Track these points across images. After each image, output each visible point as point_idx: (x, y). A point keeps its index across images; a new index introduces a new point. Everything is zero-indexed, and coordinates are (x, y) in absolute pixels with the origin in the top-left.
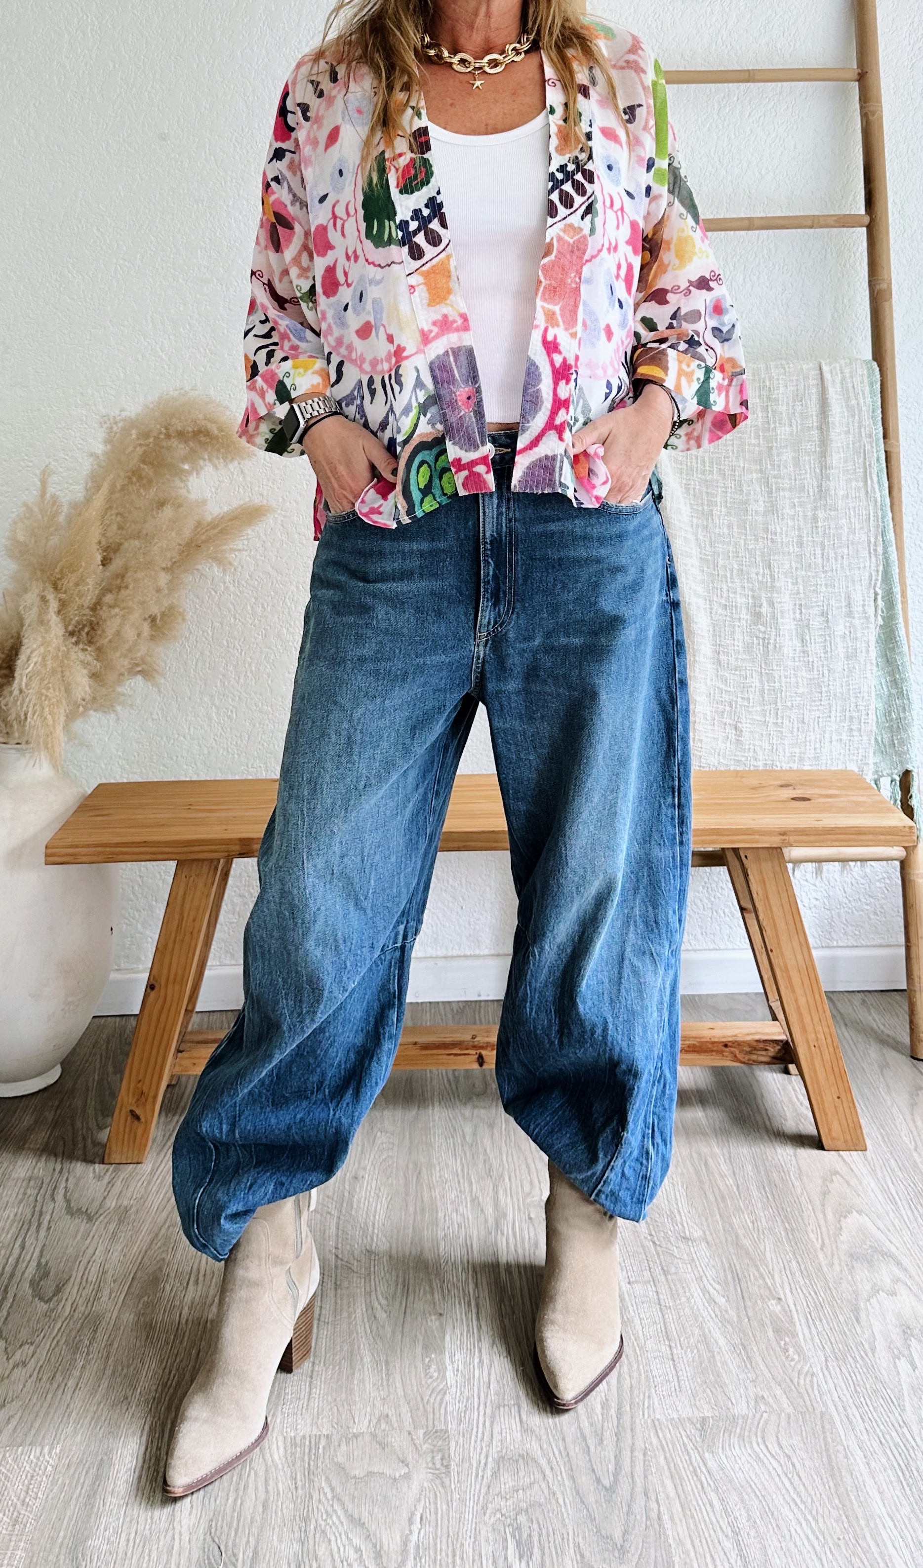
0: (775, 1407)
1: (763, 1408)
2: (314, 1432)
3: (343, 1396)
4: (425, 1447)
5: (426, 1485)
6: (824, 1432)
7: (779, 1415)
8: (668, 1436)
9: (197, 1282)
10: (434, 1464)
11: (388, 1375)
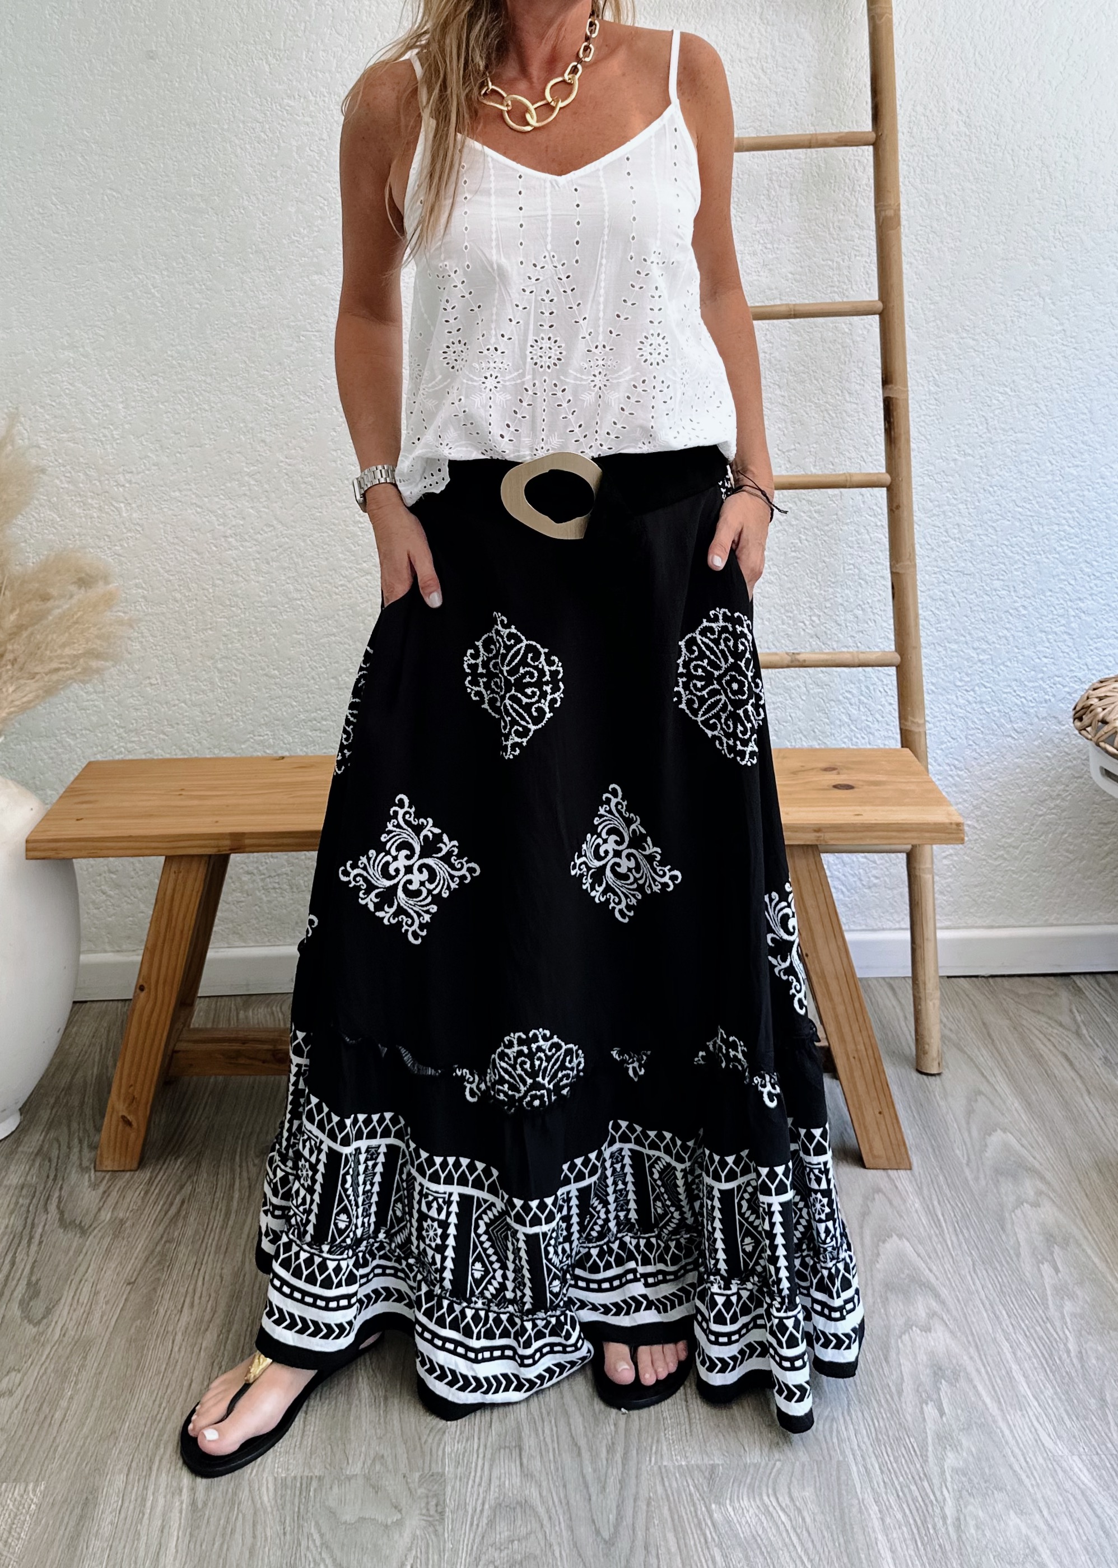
1: (776, 1455)
2: (306, 1474)
3: (338, 1434)
4: (421, 1491)
5: (418, 1532)
6: (839, 1484)
7: (793, 1464)
8: (674, 1485)
9: (192, 1305)
10: (428, 1510)
11: (385, 1411)
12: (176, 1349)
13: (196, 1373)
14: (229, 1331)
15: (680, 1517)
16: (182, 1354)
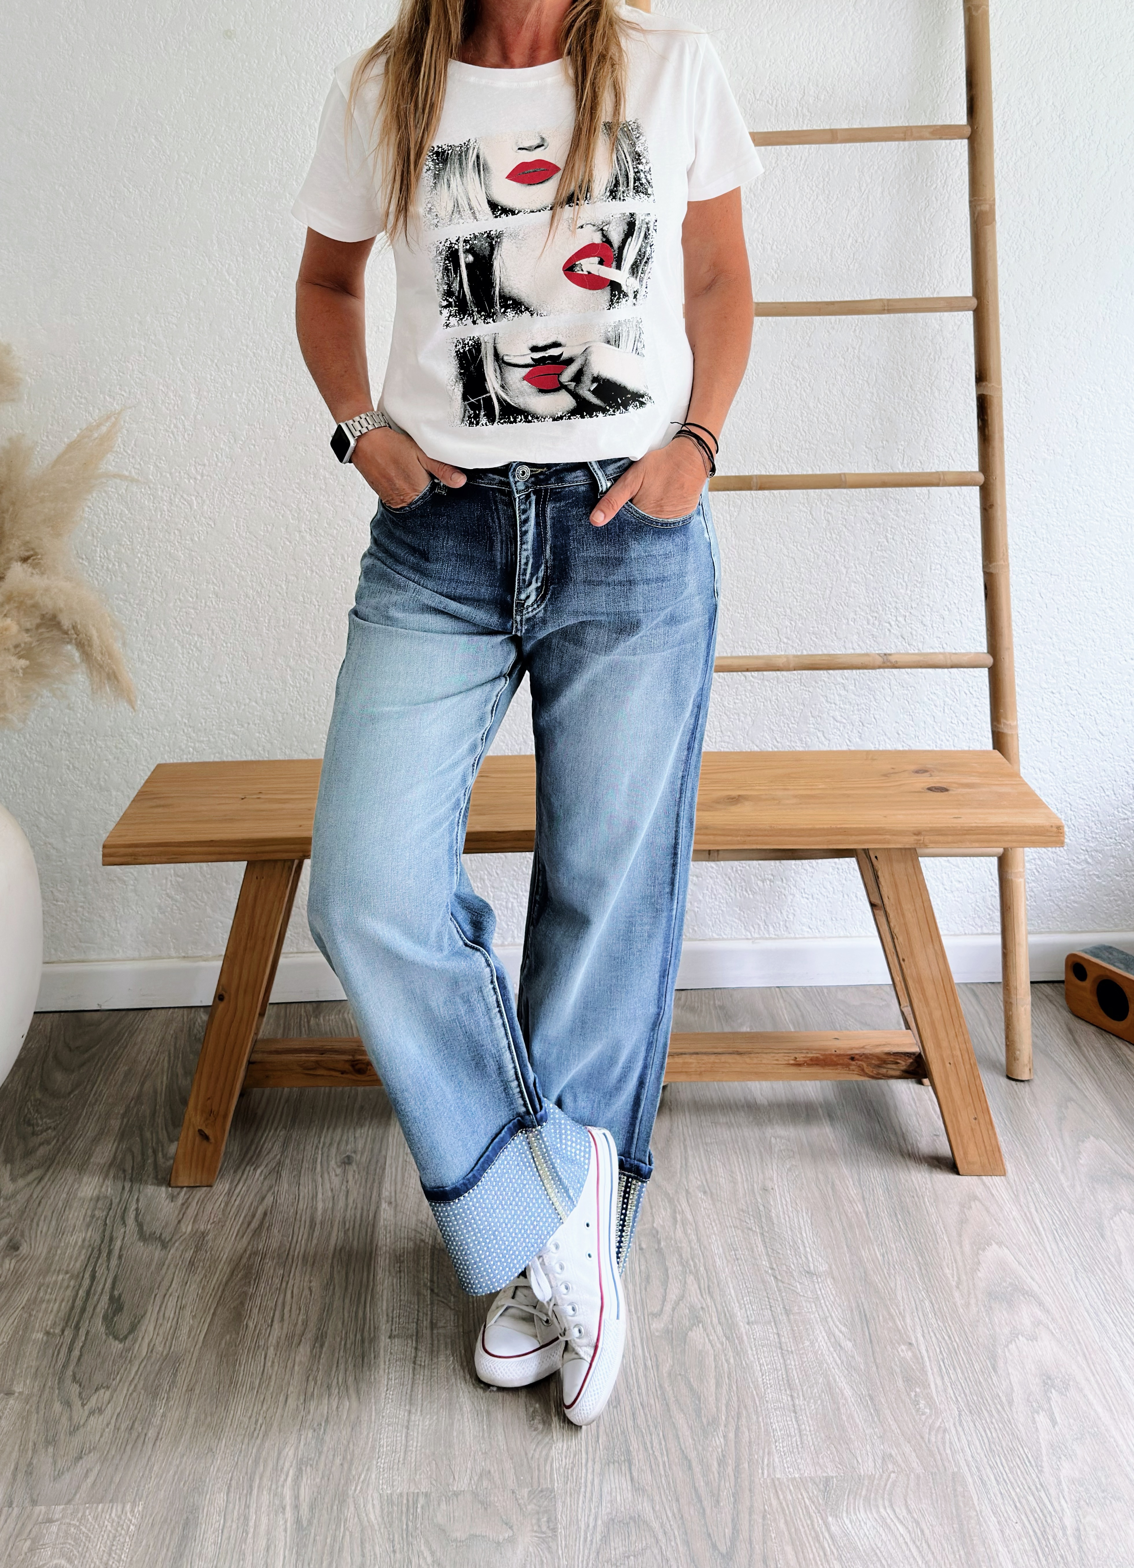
0: (903, 1465)
1: (890, 1466)
2: (412, 1490)
3: (442, 1449)
4: (529, 1507)
5: (531, 1549)
6: (955, 1496)
7: (908, 1476)
8: (789, 1497)
9: (282, 1319)
10: (539, 1526)
11: (489, 1426)
12: (270, 1364)
13: (291, 1388)
14: (322, 1346)
15: (797, 1530)
16: (276, 1368)
